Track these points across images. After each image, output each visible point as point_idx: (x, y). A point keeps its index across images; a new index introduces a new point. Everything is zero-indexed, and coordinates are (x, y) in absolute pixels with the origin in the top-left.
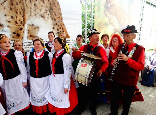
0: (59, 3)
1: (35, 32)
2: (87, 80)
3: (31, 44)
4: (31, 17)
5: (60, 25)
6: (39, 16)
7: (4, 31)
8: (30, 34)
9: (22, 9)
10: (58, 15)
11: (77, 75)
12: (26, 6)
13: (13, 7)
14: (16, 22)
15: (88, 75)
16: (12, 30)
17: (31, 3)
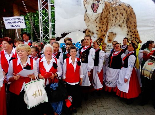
0: (135, 14)
1: (113, 38)
2: (151, 74)
3: (109, 46)
4: (112, 27)
5: (134, 32)
6: (117, 26)
7: (94, 37)
8: (109, 39)
9: (106, 22)
10: (133, 24)
11: (144, 70)
12: (110, 19)
13: (101, 21)
14: (102, 31)
15: (153, 71)
16: (98, 36)
17: (113, 17)
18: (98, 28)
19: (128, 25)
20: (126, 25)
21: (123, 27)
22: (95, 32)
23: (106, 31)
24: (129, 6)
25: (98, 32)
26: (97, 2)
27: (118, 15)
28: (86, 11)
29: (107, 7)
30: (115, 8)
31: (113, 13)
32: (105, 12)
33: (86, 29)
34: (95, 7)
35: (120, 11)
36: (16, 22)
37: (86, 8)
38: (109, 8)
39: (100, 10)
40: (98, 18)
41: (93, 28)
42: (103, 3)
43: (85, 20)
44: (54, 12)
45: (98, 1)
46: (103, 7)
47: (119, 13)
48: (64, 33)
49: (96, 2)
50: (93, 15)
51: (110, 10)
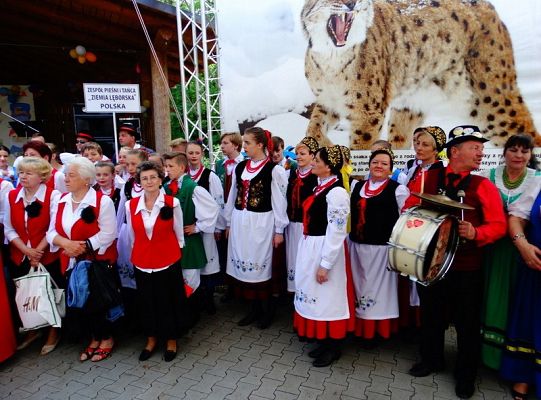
1: (410, 129)
4: (404, 88)
5: (502, 102)
6: (427, 83)
7: (339, 127)
14: (366, 106)
16: (354, 125)
17: (409, 52)
18: (351, 99)
19: (475, 76)
20: (464, 75)
21: (450, 84)
22: (343, 111)
23: (382, 106)
25: (351, 112)
26: (345, 7)
27: (428, 42)
28: (311, 45)
29: (383, 19)
30: (417, 16)
31: (409, 37)
32: (374, 39)
33: (313, 105)
34: (340, 27)
35: (436, 25)
36: (117, 98)
37: (311, 34)
38: (392, 21)
39: (357, 35)
40: (350, 62)
41: (333, 99)
42: (366, 9)
43: (306, 75)
45: (349, 5)
46: (367, 21)
47: (433, 32)
48: (245, 122)
49: (343, 10)
50: (334, 55)
51: (397, 28)
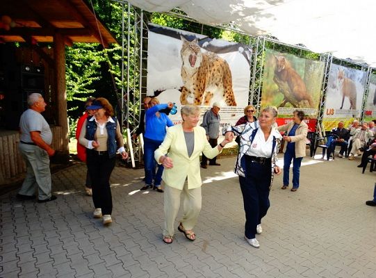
1: (210, 99)
4: (209, 85)
6: (214, 84)
7: (191, 97)
8: (206, 100)
13: (199, 77)
14: (199, 90)
16: (195, 96)
18: (195, 86)
19: (224, 84)
20: (222, 84)
21: (219, 86)
22: (192, 91)
23: (203, 90)
24: (225, 62)
25: (195, 91)
27: (215, 71)
28: (183, 64)
29: (205, 61)
30: (213, 63)
31: (211, 69)
32: (202, 67)
34: (193, 60)
35: (217, 67)
37: (184, 60)
38: (207, 62)
39: (198, 65)
40: (195, 73)
41: (190, 86)
42: (200, 56)
43: (181, 75)
44: (146, 60)
47: (216, 69)
48: (157, 91)
49: (194, 54)
50: (191, 70)
51: (208, 65)
